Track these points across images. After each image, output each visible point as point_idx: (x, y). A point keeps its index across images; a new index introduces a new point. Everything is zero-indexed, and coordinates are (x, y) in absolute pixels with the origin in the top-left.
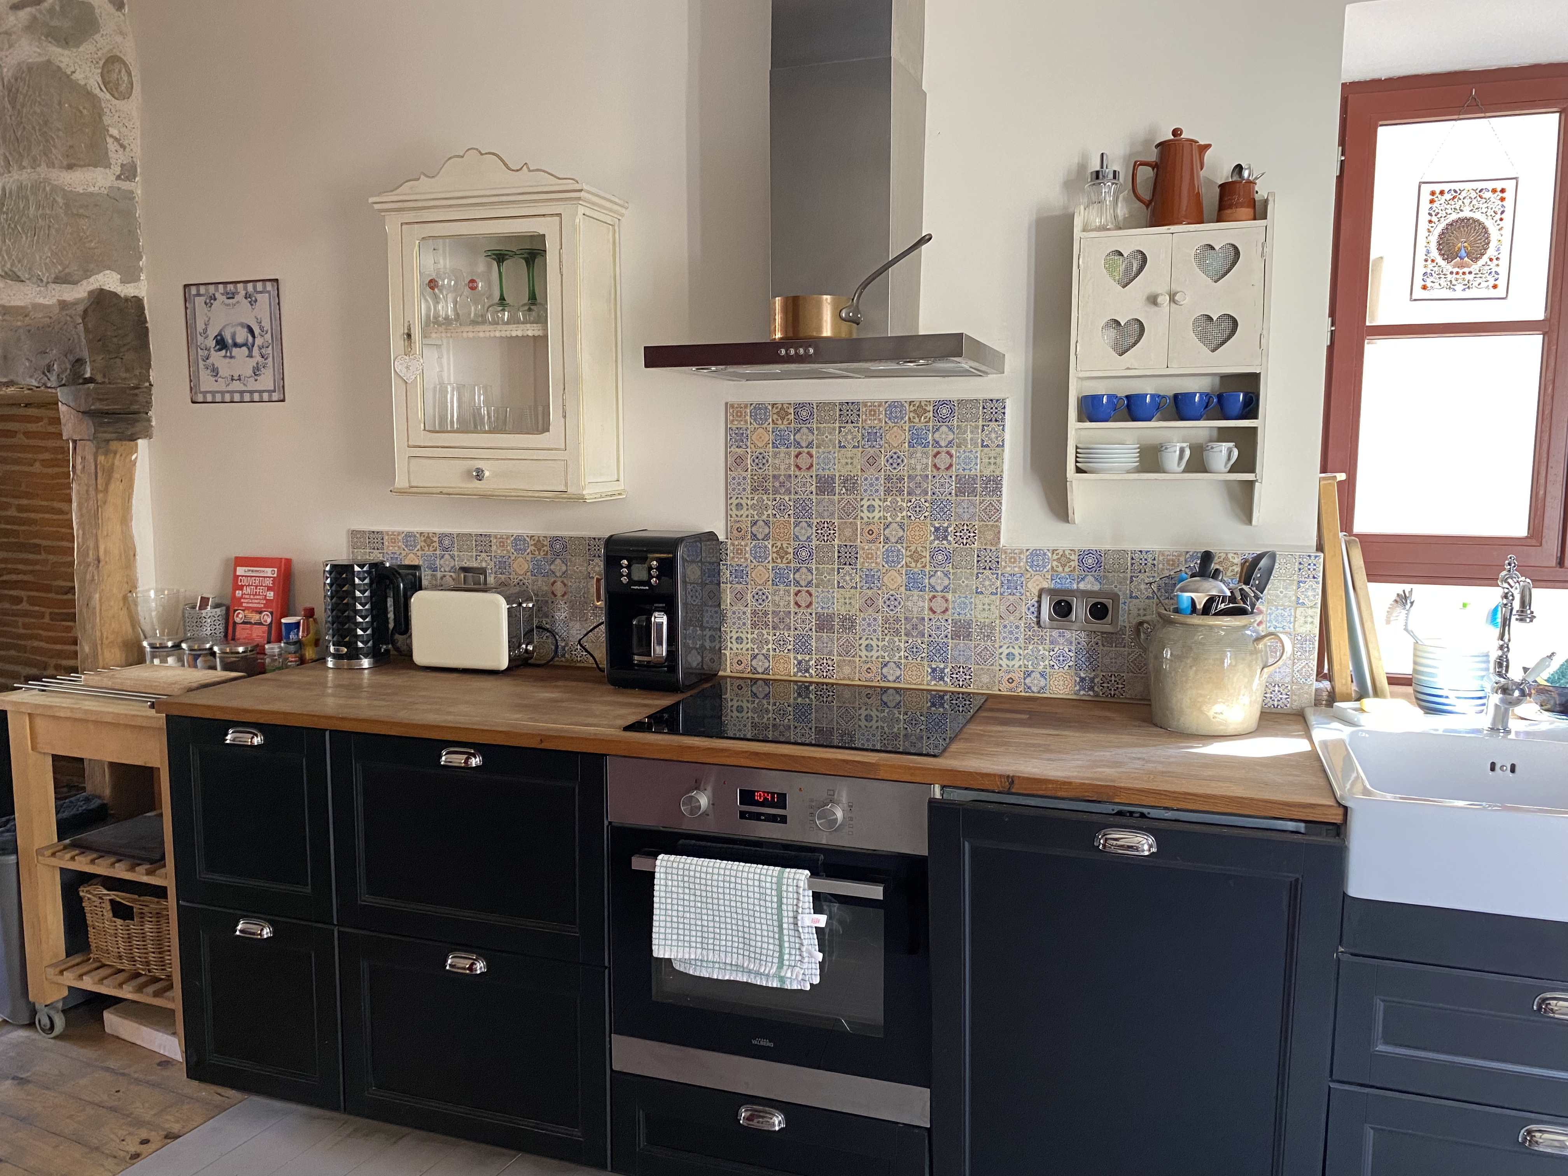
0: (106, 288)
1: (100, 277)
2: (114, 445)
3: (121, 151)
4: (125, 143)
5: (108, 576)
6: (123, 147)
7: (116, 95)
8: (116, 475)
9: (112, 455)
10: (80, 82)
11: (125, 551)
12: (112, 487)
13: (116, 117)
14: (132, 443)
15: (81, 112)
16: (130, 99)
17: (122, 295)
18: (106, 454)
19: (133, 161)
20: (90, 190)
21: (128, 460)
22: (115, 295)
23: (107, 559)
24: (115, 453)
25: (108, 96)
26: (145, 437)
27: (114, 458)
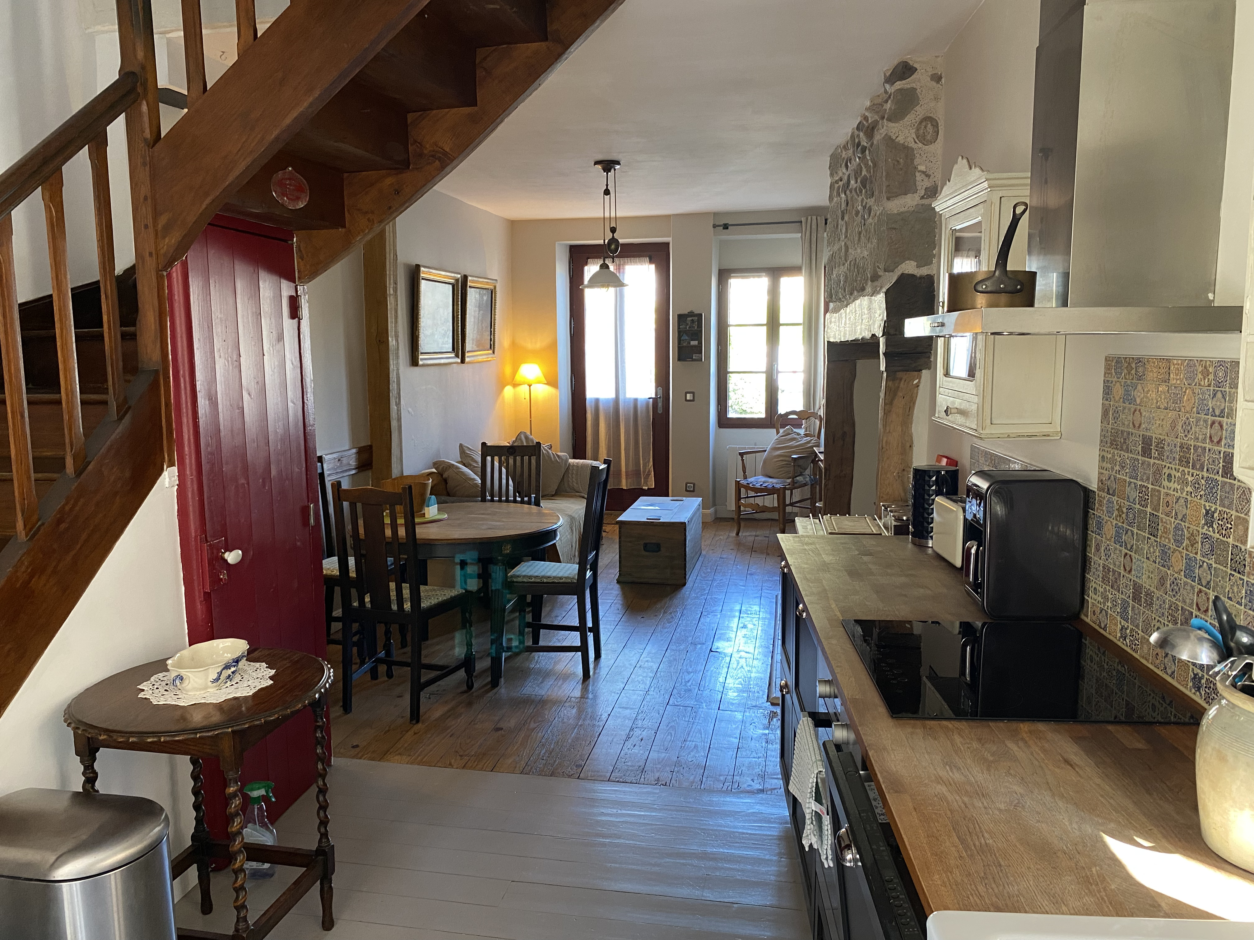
0: (906, 272)
1: (903, 265)
2: (900, 375)
3: (926, 179)
4: (931, 173)
5: (888, 458)
6: (928, 176)
7: (925, 143)
8: (900, 394)
9: (898, 381)
10: (901, 142)
11: (902, 443)
12: (896, 402)
13: (924, 158)
14: (916, 373)
15: (898, 161)
16: (936, 142)
17: (918, 275)
18: (893, 380)
19: (935, 184)
20: (901, 210)
21: (911, 383)
22: (913, 276)
23: (888, 448)
24: (901, 379)
25: (920, 145)
26: (926, 369)
27: (899, 383)
